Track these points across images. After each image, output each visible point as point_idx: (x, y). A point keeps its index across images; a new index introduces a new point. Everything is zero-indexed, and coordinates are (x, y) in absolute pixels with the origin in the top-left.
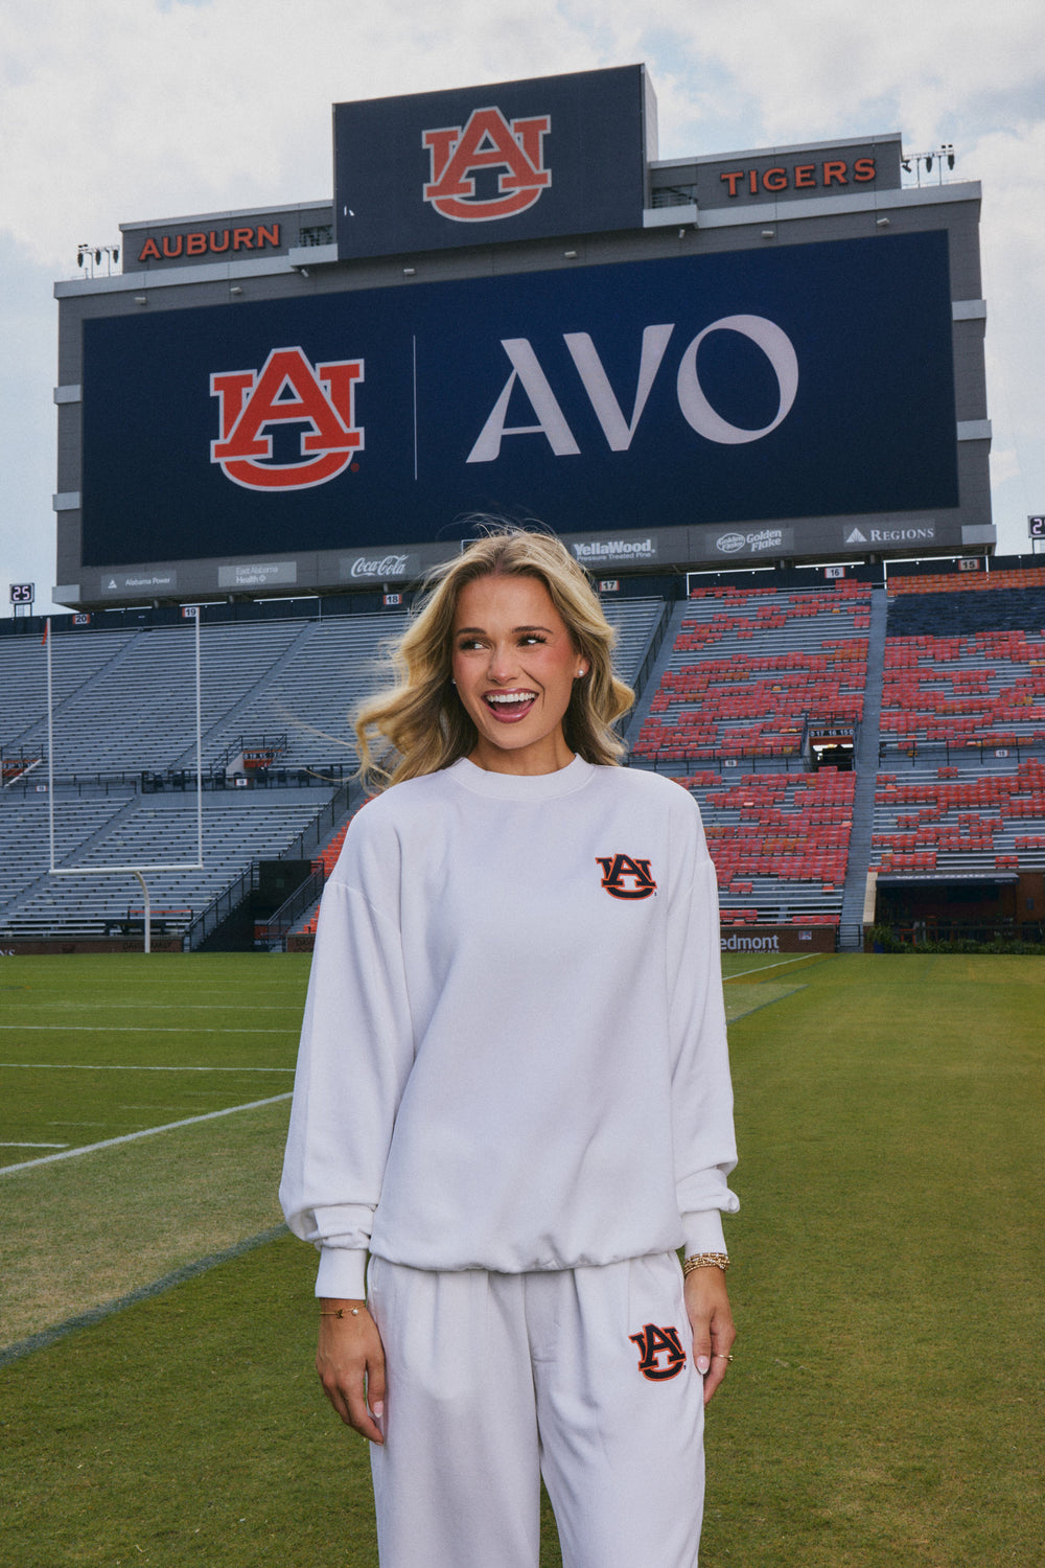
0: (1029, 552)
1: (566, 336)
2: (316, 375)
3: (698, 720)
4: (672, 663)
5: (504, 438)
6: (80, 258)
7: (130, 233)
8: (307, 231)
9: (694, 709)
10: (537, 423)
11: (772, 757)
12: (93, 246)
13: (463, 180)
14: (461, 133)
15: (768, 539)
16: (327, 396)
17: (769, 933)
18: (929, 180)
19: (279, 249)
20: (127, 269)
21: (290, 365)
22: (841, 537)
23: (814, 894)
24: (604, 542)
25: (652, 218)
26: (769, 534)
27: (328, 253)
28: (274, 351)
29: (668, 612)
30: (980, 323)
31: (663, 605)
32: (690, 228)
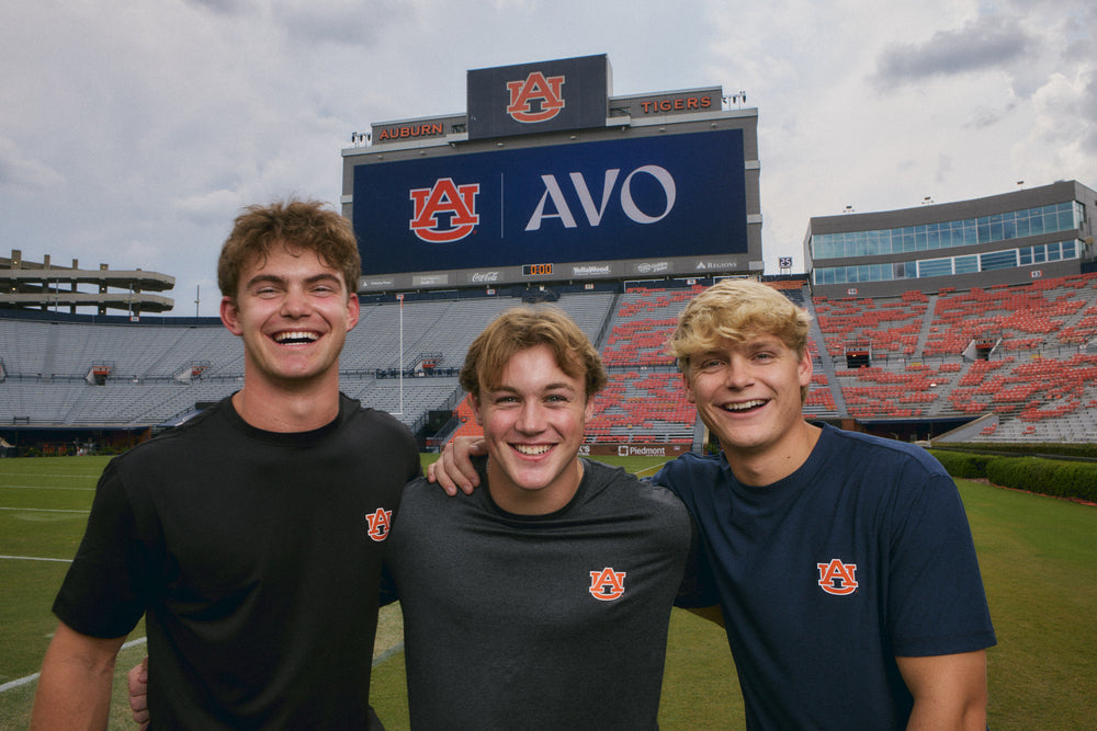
0: (779, 274)
1: (571, 174)
2: (458, 191)
3: (629, 348)
4: (618, 322)
5: (543, 220)
6: (353, 138)
7: (375, 127)
8: (455, 126)
9: (627, 343)
10: (557, 213)
11: (662, 365)
12: (359, 133)
13: (525, 104)
14: (524, 83)
15: (661, 266)
16: (463, 200)
17: (661, 447)
18: (735, 107)
19: (442, 134)
20: (374, 143)
21: (447, 186)
22: (695, 266)
23: (680, 429)
24: (587, 267)
25: (610, 122)
26: (662, 264)
27: (464, 136)
28: (439, 180)
29: (616, 299)
30: (758, 170)
31: (613, 296)
32: (627, 127)
